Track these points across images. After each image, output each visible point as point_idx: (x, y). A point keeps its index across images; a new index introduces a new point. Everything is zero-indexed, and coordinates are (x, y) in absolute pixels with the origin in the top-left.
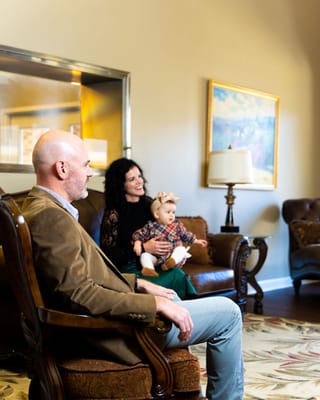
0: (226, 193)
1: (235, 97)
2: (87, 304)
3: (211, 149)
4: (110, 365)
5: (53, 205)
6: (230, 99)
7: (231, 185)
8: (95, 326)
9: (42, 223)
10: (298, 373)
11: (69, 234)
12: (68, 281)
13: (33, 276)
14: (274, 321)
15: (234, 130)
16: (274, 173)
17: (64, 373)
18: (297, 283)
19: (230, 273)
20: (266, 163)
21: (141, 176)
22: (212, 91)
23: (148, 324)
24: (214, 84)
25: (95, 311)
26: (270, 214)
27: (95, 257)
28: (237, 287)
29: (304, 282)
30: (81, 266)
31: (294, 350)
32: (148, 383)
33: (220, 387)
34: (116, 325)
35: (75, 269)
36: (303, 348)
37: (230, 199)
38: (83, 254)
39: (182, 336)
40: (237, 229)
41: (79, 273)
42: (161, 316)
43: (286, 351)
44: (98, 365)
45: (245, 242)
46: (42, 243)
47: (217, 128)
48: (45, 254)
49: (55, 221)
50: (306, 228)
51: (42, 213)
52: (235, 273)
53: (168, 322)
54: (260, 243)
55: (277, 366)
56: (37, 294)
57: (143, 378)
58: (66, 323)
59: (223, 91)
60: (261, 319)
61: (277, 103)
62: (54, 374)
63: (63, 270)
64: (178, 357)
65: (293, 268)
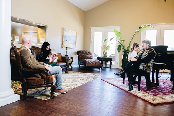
0: (66, 49)
1: (68, 32)
2: (31, 67)
3: (63, 40)
4: (36, 78)
5: (25, 49)
6: (67, 32)
7: (67, 48)
8: (33, 71)
9: (22, 52)
10: (75, 80)
11: (28, 54)
12: (27, 63)
13: (20, 62)
14: (74, 72)
15: (68, 37)
16: (76, 46)
17: (27, 80)
18: (79, 66)
19: (65, 63)
20: (74, 44)
21: (50, 47)
22: (64, 30)
23: (43, 71)
24: (64, 29)
25: (33, 68)
26: (75, 53)
27: (33, 59)
28: (67, 66)
29: (81, 66)
30: (30, 60)
31: (76, 77)
32: (43, 81)
33: (58, 82)
34: (37, 71)
35: (29, 61)
36: (78, 77)
37: (66, 50)
38: (31, 58)
39: (50, 73)
40: (68, 56)
41: (30, 61)
42: (46, 69)
43: (75, 77)
44: (34, 78)
45: (69, 58)
46: (22, 56)
47: (65, 37)
48: (23, 58)
49: (25, 52)
50: (81, 56)
51: (22, 50)
52: (67, 64)
53: (47, 70)
54: (72, 58)
55: (72, 79)
56: (21, 65)
57: (42, 80)
58: (27, 70)
59: (66, 30)
60: (72, 72)
61: (77, 33)
62: (25, 80)
63: (26, 61)
64: (49, 77)
65: (78, 63)
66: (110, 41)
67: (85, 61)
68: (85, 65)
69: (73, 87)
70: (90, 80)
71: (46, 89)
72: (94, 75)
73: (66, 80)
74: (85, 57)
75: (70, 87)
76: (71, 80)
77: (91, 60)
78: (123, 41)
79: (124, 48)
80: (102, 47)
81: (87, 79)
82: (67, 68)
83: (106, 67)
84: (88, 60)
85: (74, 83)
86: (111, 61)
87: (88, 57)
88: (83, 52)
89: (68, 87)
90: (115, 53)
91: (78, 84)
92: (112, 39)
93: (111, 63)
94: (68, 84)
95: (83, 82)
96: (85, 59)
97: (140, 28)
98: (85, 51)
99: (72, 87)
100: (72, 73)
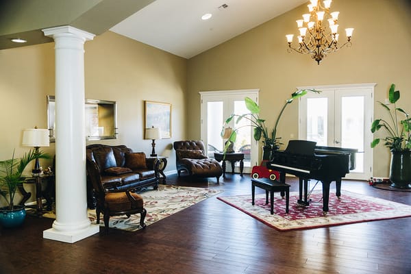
0: (152, 143)
1: (155, 107)
7: (154, 140)
10: (173, 202)
14: (169, 186)
15: (155, 118)
16: (170, 132)
18: (179, 172)
19: (154, 172)
22: (146, 105)
24: (147, 102)
26: (170, 147)
28: (156, 176)
29: (182, 172)
31: (174, 196)
36: (177, 195)
37: (153, 145)
40: (156, 155)
43: (171, 196)
45: (159, 161)
50: (182, 152)
54: (164, 160)
55: (167, 200)
59: (151, 104)
61: (171, 107)
65: (177, 167)
66: (237, 123)
67: (191, 164)
68: (191, 172)
69: (171, 213)
70: (198, 201)
71: (129, 216)
72: (207, 192)
73: (156, 202)
74: (190, 155)
75: (165, 214)
76: (165, 201)
77: (202, 161)
78: (263, 121)
79: (265, 136)
80: (223, 134)
81: (193, 198)
82: (156, 180)
83: (233, 173)
84: (195, 161)
85: (170, 207)
86: (242, 160)
87: (195, 154)
88: (185, 143)
89: (162, 213)
90: (250, 143)
91: (178, 207)
92: (240, 118)
93: (242, 164)
94: (162, 209)
95: (186, 204)
96: (190, 160)
97: (294, 95)
98: (189, 142)
99: (169, 213)
100: (165, 188)
